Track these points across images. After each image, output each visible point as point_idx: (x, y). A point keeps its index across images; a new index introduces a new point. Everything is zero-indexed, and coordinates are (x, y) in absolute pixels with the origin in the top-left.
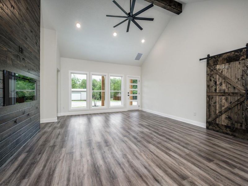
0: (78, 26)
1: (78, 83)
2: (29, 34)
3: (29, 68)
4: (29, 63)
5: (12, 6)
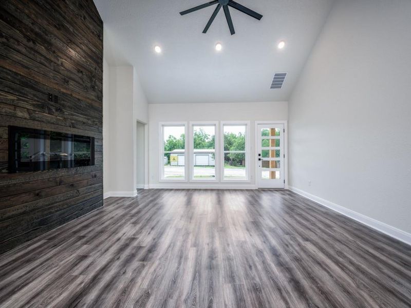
0: (158, 50)
1: (207, 141)
2: (72, 76)
3: (73, 121)
4: (72, 115)
5: (29, 40)
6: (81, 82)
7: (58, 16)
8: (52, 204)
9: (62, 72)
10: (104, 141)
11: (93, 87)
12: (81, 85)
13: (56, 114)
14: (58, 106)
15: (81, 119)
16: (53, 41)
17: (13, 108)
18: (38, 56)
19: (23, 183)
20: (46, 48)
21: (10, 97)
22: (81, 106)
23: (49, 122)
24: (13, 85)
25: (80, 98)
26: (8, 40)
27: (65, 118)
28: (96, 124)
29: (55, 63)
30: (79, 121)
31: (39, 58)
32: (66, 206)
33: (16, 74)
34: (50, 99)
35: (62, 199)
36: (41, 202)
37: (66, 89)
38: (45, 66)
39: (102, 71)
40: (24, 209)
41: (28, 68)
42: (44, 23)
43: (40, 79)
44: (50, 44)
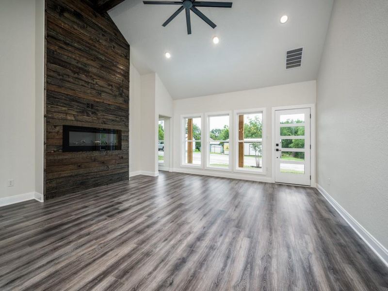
0: (168, 55)
2: (104, 89)
3: (104, 120)
4: (104, 115)
5: (75, 73)
6: (111, 92)
7: (94, 52)
8: (90, 173)
9: (96, 88)
10: (130, 132)
11: (121, 95)
12: (111, 94)
13: (92, 115)
14: (93, 110)
15: (110, 118)
16: (90, 69)
17: (65, 115)
18: (81, 81)
19: (71, 158)
20: (85, 75)
21: (64, 109)
22: (110, 109)
23: (87, 122)
24: (65, 102)
25: (110, 103)
26: (63, 76)
27: (98, 118)
28: (123, 121)
29: (92, 83)
30: (110, 119)
31: (81, 83)
32: (98, 176)
33: (67, 95)
34: (88, 107)
35: (96, 171)
36: (81, 171)
37: (99, 99)
38: (85, 86)
39: (129, 81)
40: (71, 174)
41: (74, 90)
42: (84, 60)
43: (82, 95)
44: (88, 72)
